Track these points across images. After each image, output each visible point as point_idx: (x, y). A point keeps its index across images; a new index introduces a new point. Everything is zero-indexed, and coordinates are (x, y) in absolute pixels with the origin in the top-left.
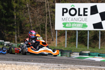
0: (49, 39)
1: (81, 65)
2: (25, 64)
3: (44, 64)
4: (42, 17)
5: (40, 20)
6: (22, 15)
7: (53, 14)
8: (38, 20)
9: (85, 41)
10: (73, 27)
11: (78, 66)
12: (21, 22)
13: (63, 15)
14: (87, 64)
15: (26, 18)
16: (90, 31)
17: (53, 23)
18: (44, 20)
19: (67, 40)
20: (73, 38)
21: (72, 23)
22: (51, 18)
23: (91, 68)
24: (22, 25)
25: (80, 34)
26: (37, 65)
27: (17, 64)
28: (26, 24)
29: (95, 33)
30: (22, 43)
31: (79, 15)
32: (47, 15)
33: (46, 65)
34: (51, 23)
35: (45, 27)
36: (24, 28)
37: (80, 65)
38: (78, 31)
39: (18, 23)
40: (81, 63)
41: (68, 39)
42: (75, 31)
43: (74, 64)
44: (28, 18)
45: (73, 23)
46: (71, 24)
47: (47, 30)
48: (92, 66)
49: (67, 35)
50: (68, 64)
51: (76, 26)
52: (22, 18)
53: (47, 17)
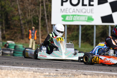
0: (44, 36)
1: (86, 70)
2: (13, 68)
3: (38, 69)
4: (34, 7)
5: (32, 11)
6: (8, 4)
7: (49, 4)
8: (29, 11)
9: (90, 39)
10: (75, 20)
11: (82, 71)
12: (7, 14)
13: (62, 5)
14: (93, 68)
15: (13, 9)
16: (97, 26)
17: (49, 15)
18: (37, 12)
19: (67, 38)
20: (75, 35)
21: (73, 15)
22: (47, 8)
23: (99, 73)
24: (9, 17)
25: (83, 30)
26: (28, 70)
27: (2, 68)
28: (13, 16)
29: (103, 28)
30: (8, 42)
31: (83, 5)
32: (41, 5)
33: (40, 70)
34: (46, 16)
35: (38, 21)
36: (10, 22)
37: (84, 70)
38: (82, 26)
39: (3, 15)
40: (86, 67)
41: (68, 36)
42: (78, 26)
43: (77, 69)
44: (17, 9)
45: (75, 15)
46: (72, 17)
47: (41, 25)
48: (100, 71)
49: (67, 31)
50: (68, 69)
51: (79, 20)
52: (8, 8)
53: (41, 8)
